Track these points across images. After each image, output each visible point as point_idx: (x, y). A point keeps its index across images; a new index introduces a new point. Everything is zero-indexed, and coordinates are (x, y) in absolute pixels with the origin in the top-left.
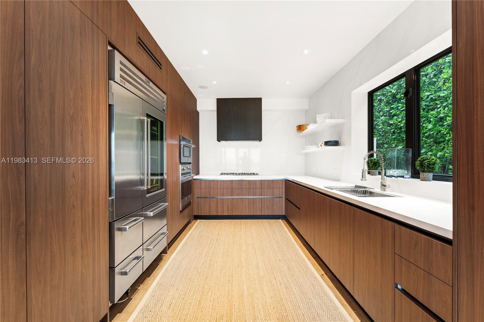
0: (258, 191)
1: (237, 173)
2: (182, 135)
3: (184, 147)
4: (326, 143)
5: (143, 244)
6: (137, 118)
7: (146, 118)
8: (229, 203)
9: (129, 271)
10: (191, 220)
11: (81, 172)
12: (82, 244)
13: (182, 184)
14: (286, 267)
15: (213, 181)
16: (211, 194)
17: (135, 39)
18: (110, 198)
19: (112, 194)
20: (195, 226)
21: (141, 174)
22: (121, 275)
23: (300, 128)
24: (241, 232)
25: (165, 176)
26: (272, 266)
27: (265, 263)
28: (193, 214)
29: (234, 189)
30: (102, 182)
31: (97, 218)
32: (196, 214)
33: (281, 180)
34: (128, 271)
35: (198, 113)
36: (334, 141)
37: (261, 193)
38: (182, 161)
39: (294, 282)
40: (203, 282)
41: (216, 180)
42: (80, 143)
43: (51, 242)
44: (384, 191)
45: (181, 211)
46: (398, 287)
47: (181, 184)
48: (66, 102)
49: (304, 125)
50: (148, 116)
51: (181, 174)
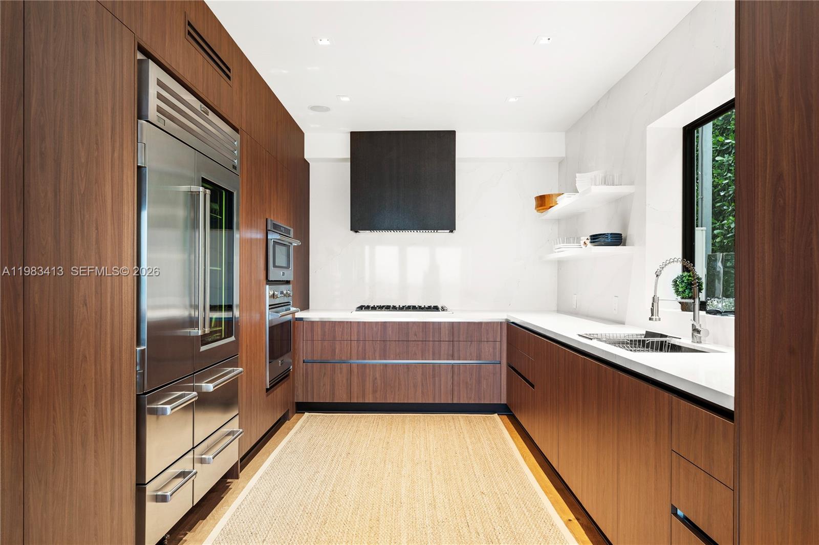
0: (444, 347)
1: (398, 306)
2: (272, 219)
3: (276, 246)
4: (594, 239)
5: (193, 448)
6: (185, 188)
7: (201, 189)
8: (378, 376)
9: (171, 495)
10: (290, 414)
11: (95, 296)
12: (96, 429)
13: (272, 328)
14: (495, 505)
15: (341, 323)
16: (337, 353)
17: (183, 26)
18: (138, 349)
19: (142, 342)
20: (299, 427)
21: (191, 306)
22: (156, 502)
23: (543, 202)
24: (404, 439)
25: (237, 313)
26: (464, 504)
27: (451, 499)
28: (294, 399)
29: (388, 343)
30: (126, 317)
31: (118, 383)
32: (300, 400)
33: (497, 323)
34: (169, 494)
35: (306, 165)
36: (611, 234)
37: (451, 352)
38: (271, 278)
39: (506, 532)
40: (316, 529)
41: (347, 322)
42: (94, 244)
43: (54, 418)
44: (698, 342)
45: (267, 390)
46: (678, 513)
47: (269, 328)
48: (75, 171)
49: (552, 195)
50: (205, 182)
51: (270, 306)
